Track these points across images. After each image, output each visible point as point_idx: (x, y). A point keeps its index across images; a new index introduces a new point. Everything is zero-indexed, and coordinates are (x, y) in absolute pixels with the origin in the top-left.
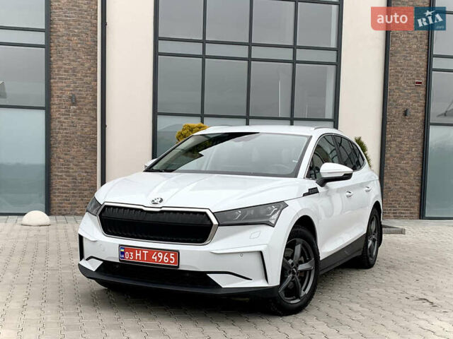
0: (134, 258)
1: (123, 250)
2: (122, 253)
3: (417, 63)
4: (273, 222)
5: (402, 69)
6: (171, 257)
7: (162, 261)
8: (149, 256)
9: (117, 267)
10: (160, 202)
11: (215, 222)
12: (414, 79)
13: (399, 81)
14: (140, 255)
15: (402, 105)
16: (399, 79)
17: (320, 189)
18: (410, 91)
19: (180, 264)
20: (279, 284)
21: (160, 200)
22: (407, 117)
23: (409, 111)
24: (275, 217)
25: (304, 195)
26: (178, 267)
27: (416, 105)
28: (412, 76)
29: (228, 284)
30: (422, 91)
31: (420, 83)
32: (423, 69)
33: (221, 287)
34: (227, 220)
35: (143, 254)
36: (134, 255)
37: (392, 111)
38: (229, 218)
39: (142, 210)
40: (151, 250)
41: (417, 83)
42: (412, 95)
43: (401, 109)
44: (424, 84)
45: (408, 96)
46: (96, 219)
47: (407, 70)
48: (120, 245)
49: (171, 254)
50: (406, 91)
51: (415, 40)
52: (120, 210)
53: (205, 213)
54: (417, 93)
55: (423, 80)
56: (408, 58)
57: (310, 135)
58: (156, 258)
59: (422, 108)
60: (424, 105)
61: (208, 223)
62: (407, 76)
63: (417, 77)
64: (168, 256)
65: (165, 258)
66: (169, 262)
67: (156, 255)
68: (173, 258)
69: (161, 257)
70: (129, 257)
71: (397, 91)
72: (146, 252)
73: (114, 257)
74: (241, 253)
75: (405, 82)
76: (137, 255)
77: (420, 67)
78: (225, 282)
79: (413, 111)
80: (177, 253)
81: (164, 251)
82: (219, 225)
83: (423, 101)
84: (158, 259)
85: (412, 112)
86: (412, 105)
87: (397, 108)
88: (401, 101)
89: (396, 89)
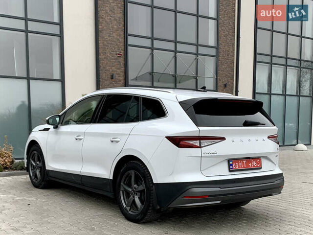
3: (118, 40)
5: (108, 43)
12: (116, 51)
13: (106, 52)
15: (109, 71)
16: (106, 50)
18: (114, 61)
22: (113, 80)
23: (114, 75)
27: (119, 71)
28: (115, 49)
30: (122, 60)
31: (121, 55)
32: (122, 44)
37: (103, 75)
41: (119, 54)
42: (116, 63)
43: (109, 74)
44: (123, 56)
45: (113, 64)
47: (111, 44)
50: (111, 60)
51: (115, 22)
54: (119, 62)
55: (122, 52)
56: (111, 35)
59: (122, 74)
60: (124, 71)
62: (112, 49)
63: (119, 50)
71: (105, 60)
75: (110, 54)
77: (120, 42)
79: (117, 75)
83: (123, 69)
85: (117, 77)
86: (116, 71)
87: (106, 73)
88: (108, 68)
89: (105, 58)
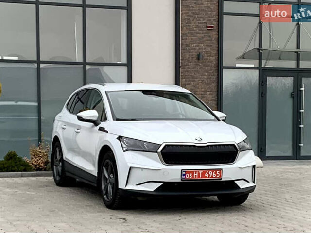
0: (193, 177)
1: (184, 173)
2: (184, 175)
3: (209, 7)
5: (194, 13)
6: (217, 173)
7: (212, 177)
8: (203, 174)
12: (206, 23)
13: (191, 25)
14: (197, 174)
15: (195, 49)
16: (190, 23)
18: (203, 35)
19: (223, 177)
22: (200, 61)
23: (201, 54)
26: (221, 179)
27: (209, 48)
28: (204, 20)
29: (242, 186)
30: (214, 35)
31: (212, 27)
32: (214, 13)
35: (199, 174)
36: (193, 175)
37: (185, 56)
40: (204, 171)
41: (209, 27)
42: (204, 39)
43: (194, 54)
44: (215, 28)
45: (200, 40)
47: (199, 14)
48: (182, 170)
49: (218, 172)
50: (198, 35)
53: (234, 145)
54: (210, 37)
55: (214, 24)
56: (200, 3)
58: (208, 175)
59: (215, 52)
60: (216, 48)
61: (236, 151)
62: (199, 20)
63: (209, 20)
65: (214, 174)
66: (216, 177)
67: (208, 173)
68: (219, 174)
69: (211, 174)
70: (189, 177)
71: (188, 35)
72: (201, 172)
75: (197, 26)
76: (195, 174)
77: (211, 11)
80: (221, 170)
81: (213, 170)
83: (215, 46)
84: (209, 175)
85: (206, 56)
86: (205, 49)
87: (190, 52)
88: (193, 45)
89: (188, 33)
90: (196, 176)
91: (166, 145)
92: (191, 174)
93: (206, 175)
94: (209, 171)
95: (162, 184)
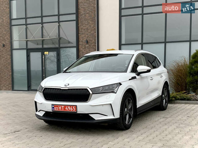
0: (58, 110)
1: (53, 106)
2: (53, 108)
4: (115, 91)
8: (64, 108)
9: (51, 113)
10: (68, 85)
11: (91, 93)
14: (60, 108)
17: (137, 77)
19: (78, 111)
20: (119, 117)
21: (68, 84)
24: (116, 89)
25: (130, 80)
26: (77, 112)
29: (98, 118)
33: (95, 120)
34: (96, 91)
35: (62, 108)
36: (58, 108)
38: (97, 90)
39: (60, 89)
40: (65, 106)
46: (42, 94)
48: (52, 104)
49: (74, 107)
52: (51, 90)
53: (87, 89)
57: (133, 54)
58: (67, 109)
61: (88, 93)
64: (72, 108)
65: (71, 109)
66: (73, 110)
67: (67, 108)
69: (69, 108)
70: (56, 109)
72: (63, 107)
73: (50, 109)
74: (103, 105)
76: (59, 108)
78: (97, 117)
80: (76, 106)
81: (70, 106)
82: (93, 94)
84: (68, 109)
90: (60, 109)
91: (45, 88)
92: (57, 108)
93: (66, 109)
94: (68, 106)
95: (45, 112)
